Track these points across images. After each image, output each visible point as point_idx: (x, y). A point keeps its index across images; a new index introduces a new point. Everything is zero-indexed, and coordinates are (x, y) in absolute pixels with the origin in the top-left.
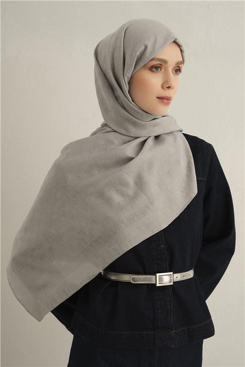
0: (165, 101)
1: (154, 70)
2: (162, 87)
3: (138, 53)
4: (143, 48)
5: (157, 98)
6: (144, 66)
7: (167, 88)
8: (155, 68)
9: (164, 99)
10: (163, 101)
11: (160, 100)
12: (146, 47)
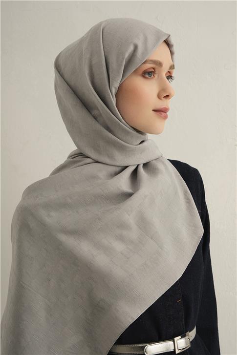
0: (163, 114)
1: (147, 76)
2: (159, 97)
3: (127, 55)
4: (131, 48)
5: (154, 111)
6: (135, 72)
7: (164, 97)
8: (148, 74)
9: (163, 111)
10: (161, 114)
11: (158, 113)
12: (136, 47)
